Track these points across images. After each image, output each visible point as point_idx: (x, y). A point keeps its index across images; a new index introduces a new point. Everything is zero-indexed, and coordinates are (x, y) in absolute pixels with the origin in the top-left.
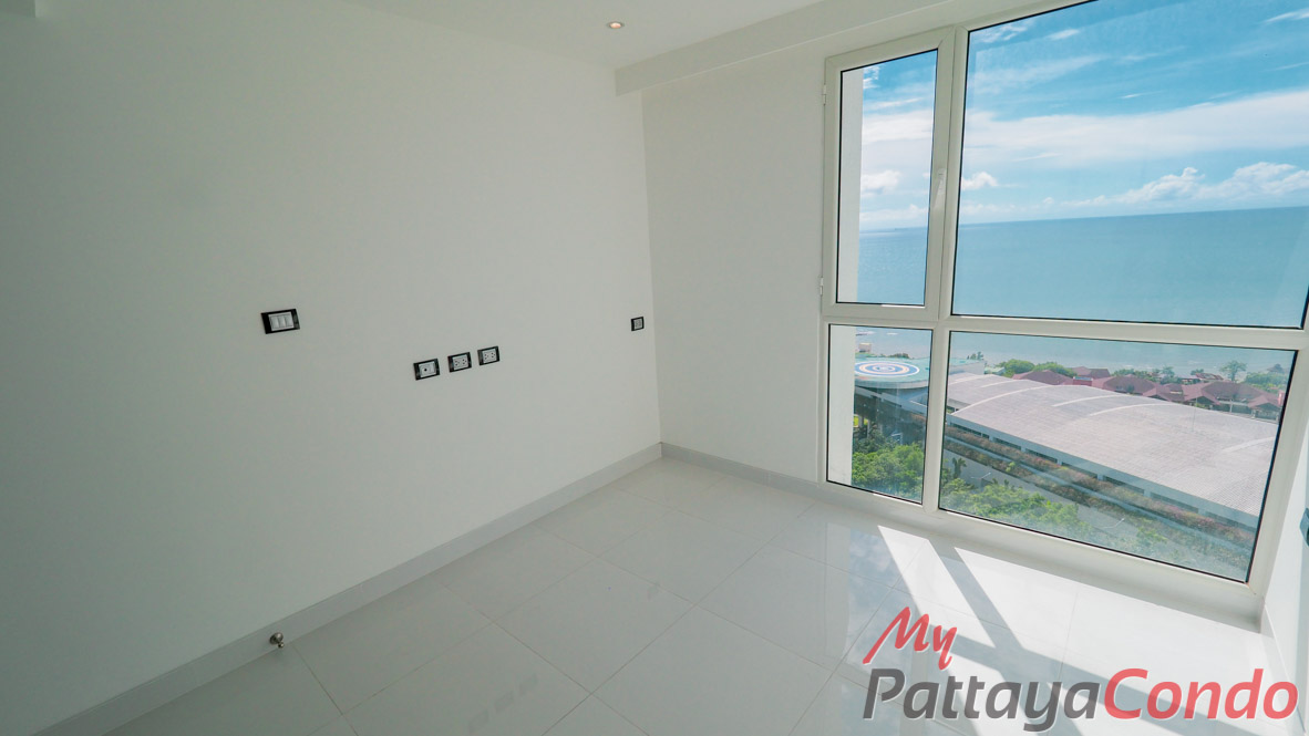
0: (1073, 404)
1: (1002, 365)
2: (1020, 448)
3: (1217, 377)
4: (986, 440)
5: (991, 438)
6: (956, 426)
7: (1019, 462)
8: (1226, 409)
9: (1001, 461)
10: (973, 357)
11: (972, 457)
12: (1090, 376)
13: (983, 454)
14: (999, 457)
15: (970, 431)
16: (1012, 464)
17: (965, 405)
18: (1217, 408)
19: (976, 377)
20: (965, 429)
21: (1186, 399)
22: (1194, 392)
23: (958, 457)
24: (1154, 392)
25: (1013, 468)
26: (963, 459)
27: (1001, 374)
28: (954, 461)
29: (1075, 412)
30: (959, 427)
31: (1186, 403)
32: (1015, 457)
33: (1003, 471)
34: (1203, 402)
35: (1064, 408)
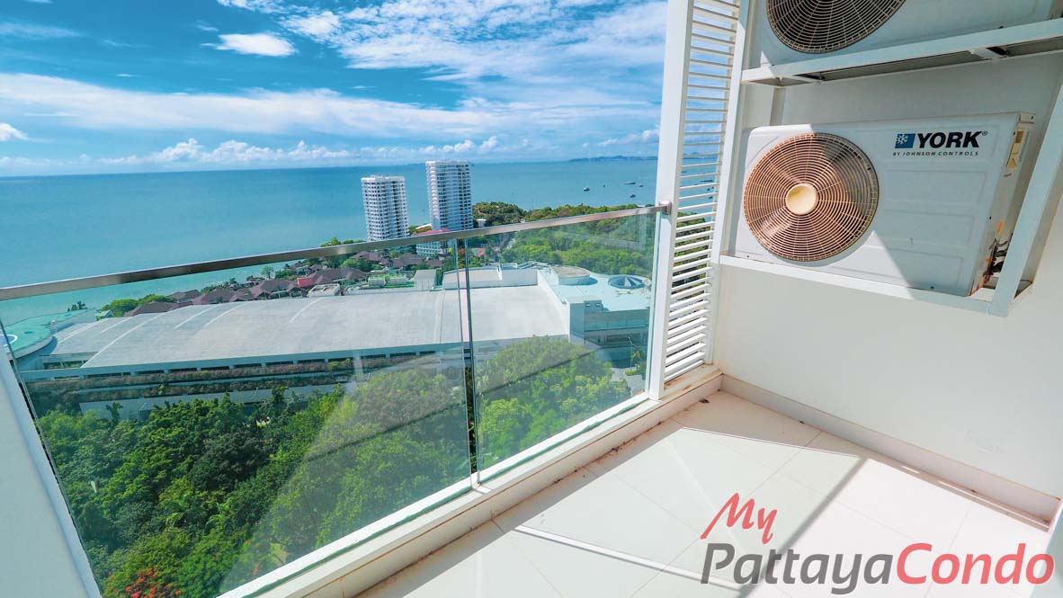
0: (190, 322)
1: (106, 308)
2: (162, 372)
3: (262, 279)
4: (129, 377)
5: (133, 374)
6: (90, 376)
7: (167, 383)
8: (276, 297)
9: (151, 389)
10: (74, 308)
11: (121, 398)
12: (187, 297)
13: (131, 390)
14: (148, 386)
15: (108, 375)
16: (162, 387)
17: (92, 354)
18: (273, 298)
19: (90, 325)
20: (102, 375)
21: (255, 297)
22: (256, 290)
23: (111, 404)
24: (235, 297)
25: (163, 390)
26: (117, 402)
27: (110, 316)
28: (108, 408)
29: (191, 328)
30: (96, 376)
31: (256, 299)
32: (162, 380)
33: (157, 396)
34: (264, 296)
35: (183, 327)
